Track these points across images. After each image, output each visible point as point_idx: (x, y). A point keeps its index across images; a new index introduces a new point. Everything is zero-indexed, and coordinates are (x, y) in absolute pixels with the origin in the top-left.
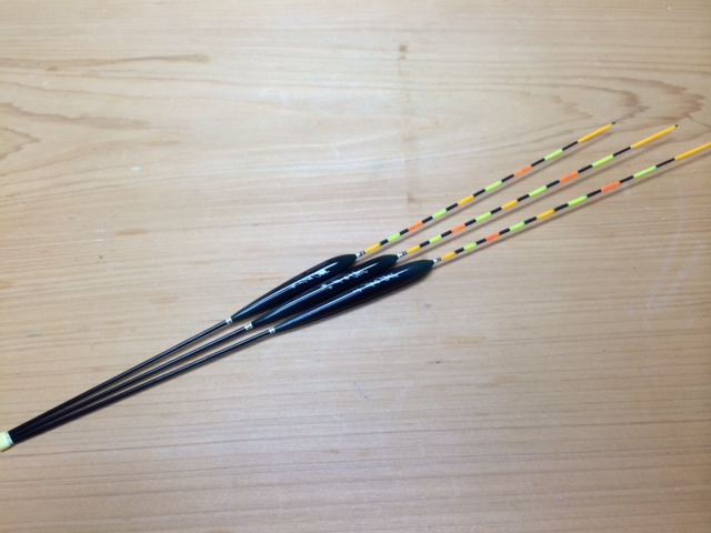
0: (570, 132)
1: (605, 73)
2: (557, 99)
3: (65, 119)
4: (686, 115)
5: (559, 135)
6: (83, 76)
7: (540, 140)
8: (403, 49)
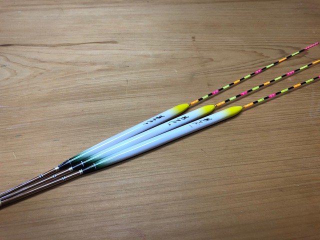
0: (264, 62)
1: (270, 44)
2: (255, 52)
3: (61, 63)
4: (303, 56)
5: (260, 63)
6: (66, 49)
7: (253, 64)
8: (193, 38)
